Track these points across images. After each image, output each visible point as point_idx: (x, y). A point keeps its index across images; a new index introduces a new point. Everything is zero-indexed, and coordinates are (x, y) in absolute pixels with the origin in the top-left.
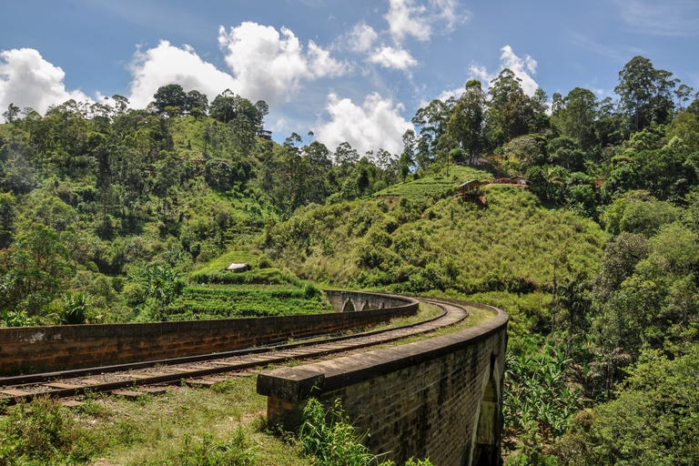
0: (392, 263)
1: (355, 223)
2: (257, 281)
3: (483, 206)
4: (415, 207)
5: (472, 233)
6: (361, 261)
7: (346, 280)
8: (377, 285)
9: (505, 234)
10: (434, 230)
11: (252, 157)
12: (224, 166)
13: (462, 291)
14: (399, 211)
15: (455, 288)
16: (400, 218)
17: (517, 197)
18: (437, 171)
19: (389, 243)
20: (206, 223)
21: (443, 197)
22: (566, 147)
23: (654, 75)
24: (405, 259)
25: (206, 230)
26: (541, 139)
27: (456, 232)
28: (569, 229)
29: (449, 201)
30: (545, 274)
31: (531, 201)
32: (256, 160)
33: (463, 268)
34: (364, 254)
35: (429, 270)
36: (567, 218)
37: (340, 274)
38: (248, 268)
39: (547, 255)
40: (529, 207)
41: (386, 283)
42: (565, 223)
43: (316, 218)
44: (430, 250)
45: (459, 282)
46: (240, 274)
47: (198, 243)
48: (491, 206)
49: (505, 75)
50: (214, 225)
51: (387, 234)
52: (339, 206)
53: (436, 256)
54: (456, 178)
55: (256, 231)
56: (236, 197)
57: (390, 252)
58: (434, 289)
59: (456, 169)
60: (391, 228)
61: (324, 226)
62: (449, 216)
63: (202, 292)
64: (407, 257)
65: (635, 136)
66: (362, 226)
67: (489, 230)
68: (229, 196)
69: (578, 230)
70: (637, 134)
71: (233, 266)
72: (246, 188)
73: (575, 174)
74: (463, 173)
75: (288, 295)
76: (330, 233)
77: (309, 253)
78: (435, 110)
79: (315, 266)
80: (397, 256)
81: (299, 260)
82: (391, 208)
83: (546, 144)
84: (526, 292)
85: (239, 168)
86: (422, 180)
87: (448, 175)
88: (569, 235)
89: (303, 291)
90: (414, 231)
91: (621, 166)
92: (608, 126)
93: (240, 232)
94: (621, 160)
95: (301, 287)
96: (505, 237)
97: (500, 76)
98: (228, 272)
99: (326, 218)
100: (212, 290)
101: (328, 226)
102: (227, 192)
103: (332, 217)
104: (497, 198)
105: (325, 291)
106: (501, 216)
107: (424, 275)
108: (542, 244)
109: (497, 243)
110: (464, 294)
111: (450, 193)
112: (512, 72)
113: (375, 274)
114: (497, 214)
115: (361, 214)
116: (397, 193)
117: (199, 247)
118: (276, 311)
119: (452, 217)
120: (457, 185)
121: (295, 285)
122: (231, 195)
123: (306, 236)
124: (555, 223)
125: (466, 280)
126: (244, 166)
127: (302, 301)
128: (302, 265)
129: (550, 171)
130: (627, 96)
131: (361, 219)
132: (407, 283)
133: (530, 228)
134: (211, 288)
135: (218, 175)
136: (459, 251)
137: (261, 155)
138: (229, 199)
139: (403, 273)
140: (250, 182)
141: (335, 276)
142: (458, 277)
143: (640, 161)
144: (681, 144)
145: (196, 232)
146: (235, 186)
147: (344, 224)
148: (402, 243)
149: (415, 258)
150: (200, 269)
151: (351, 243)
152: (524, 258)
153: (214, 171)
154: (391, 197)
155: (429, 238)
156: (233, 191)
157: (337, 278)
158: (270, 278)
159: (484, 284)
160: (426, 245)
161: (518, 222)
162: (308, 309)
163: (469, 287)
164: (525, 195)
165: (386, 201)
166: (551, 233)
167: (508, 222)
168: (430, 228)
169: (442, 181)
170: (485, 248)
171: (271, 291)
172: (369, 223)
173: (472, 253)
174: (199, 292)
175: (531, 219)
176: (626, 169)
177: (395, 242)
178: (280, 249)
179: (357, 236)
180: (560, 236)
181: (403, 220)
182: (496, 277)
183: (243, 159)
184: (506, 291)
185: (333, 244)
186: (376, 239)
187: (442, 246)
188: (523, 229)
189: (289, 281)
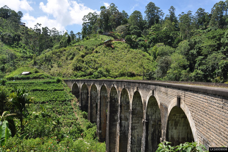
0: (86, 69)
1: (68, 55)
2: (35, 78)
3: (113, 48)
4: (90, 49)
5: (111, 58)
6: (74, 69)
7: (70, 76)
8: (81, 77)
9: (122, 57)
10: (99, 57)
11: (19, 33)
12: (9, 36)
13: (112, 77)
14: (85, 50)
15: (110, 76)
16: (85, 53)
17: (123, 45)
18: (95, 37)
19: (83, 62)
20: (5, 58)
21: (99, 45)
22: (136, 29)
23: (155, 8)
24: (90, 67)
25: (5, 60)
26: (127, 27)
27: (106, 57)
28: (141, 56)
29: (102, 47)
30: (137, 70)
31: (128, 47)
32: (21, 34)
33: (111, 69)
34: (75, 66)
35: (100, 71)
36: (140, 52)
37: (67, 74)
38: (30, 73)
39: (136, 64)
40: (128, 49)
41: (85, 76)
42: (139, 53)
43: (53, 54)
44: (98, 64)
45: (111, 74)
46: (28, 76)
47: (3, 65)
48: (116, 48)
49: (112, 5)
50: (8, 58)
51: (82, 59)
52: (61, 49)
53: (101, 66)
54: (102, 39)
55: (26, 60)
56: (16, 47)
57: (84, 65)
58: (103, 77)
59: (101, 36)
60: (83, 56)
61: (56, 57)
62: (103, 52)
63: (14, 84)
64: (91, 67)
65: (153, 27)
66: (71, 56)
67: (117, 56)
68: (13, 47)
69: (144, 56)
70: (153, 26)
71: (24, 73)
72: (19, 44)
73: (139, 38)
74: (104, 37)
75: (50, 83)
76: (59, 59)
77: (52, 67)
78: (90, 16)
79: (56, 72)
80: (87, 66)
81: (48, 69)
82: (81, 50)
83: (129, 28)
84: (132, 77)
85: (16, 36)
86: (91, 40)
87: (99, 38)
88: (141, 58)
89: (55, 80)
90: (91, 57)
91: (152, 35)
92: (143, 24)
93: (19, 61)
94: (152, 34)
95: (54, 79)
96: (122, 58)
97: (110, 6)
98: (22, 76)
99: (57, 54)
100: (19, 82)
101: (58, 57)
102: (12, 45)
103: (59, 53)
104: (117, 46)
105: (63, 80)
106: (120, 52)
107: (99, 73)
108: (134, 60)
109: (120, 60)
110: (113, 78)
111: (101, 44)
112: (114, 4)
113: (80, 73)
114: (118, 51)
115: (71, 52)
116: (82, 44)
117: (4, 66)
118: (46, 89)
119: (104, 52)
120: (103, 42)
121: (51, 78)
122: (14, 47)
123: (50, 61)
124: (136, 54)
125: (113, 73)
126: (17, 36)
127: (56, 84)
128: (50, 71)
129: (133, 37)
130: (148, 14)
131: (71, 54)
132: (93, 75)
133: (129, 56)
134: (18, 82)
135: (7, 39)
136: (108, 64)
137: (22, 32)
138: (13, 48)
139: (91, 72)
140: (20, 42)
141: (64, 74)
142: (110, 73)
143: (157, 34)
144: (167, 29)
145: (1, 61)
146: (15, 43)
147: (64, 56)
148: (88, 62)
149: (93, 67)
150: (8, 75)
151: (68, 62)
152: (129, 65)
153: (5, 37)
154: (81, 46)
155: (97, 60)
156: (14, 45)
157: (66, 75)
158: (40, 77)
159: (119, 74)
160: (96, 62)
161: (125, 54)
162: (58, 87)
163: (114, 76)
164: (126, 45)
165: (79, 47)
166: (136, 57)
167: (122, 53)
168: (97, 56)
169: (97, 40)
170: (117, 62)
171: (43, 81)
172: (74, 55)
173: (112, 64)
174: (13, 84)
175: (129, 52)
176: (154, 37)
177: (86, 61)
178: (40, 66)
179: (70, 60)
180: (139, 58)
181: (87, 54)
182: (123, 72)
183: (16, 33)
184: (126, 76)
185: (61, 63)
186: (78, 61)
187: (102, 62)
188: (127, 56)
189: (48, 77)
